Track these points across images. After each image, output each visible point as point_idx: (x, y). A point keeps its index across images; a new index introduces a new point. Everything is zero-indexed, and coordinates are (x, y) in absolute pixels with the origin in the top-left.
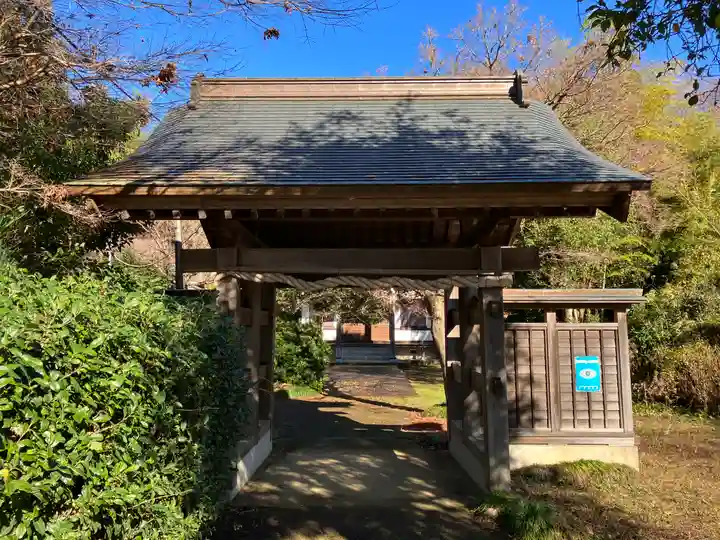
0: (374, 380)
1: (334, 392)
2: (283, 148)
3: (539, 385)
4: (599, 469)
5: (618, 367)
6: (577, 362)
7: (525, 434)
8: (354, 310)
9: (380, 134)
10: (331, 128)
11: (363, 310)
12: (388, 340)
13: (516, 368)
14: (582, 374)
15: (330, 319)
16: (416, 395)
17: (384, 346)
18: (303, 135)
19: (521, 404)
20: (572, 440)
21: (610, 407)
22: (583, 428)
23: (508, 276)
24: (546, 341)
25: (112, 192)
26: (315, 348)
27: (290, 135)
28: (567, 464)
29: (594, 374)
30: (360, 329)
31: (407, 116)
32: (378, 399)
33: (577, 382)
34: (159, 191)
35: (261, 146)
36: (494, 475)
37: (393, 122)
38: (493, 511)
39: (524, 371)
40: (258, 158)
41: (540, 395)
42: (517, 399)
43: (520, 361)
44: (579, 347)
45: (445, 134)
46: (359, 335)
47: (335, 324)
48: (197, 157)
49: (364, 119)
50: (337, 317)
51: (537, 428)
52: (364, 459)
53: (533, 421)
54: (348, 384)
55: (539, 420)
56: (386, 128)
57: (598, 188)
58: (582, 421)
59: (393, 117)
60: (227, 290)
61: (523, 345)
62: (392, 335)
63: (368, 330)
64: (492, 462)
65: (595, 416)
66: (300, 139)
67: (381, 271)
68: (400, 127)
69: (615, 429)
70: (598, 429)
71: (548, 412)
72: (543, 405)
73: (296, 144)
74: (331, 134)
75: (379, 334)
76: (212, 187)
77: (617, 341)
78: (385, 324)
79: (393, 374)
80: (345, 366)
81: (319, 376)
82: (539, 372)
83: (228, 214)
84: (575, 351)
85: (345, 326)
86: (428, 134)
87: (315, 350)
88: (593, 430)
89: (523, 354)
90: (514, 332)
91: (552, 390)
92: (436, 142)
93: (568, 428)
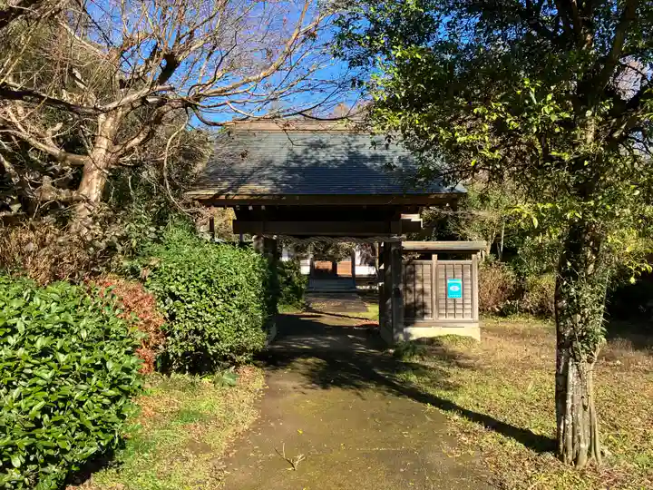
0: (339, 303)
1: (309, 309)
2: (287, 168)
3: (427, 294)
4: (455, 339)
5: (472, 284)
6: (448, 282)
7: (418, 321)
8: (323, 252)
9: (339, 158)
10: (312, 153)
11: (330, 252)
12: (350, 274)
13: (414, 285)
14: (451, 288)
15: (306, 258)
16: (367, 311)
17: (347, 278)
18: (296, 158)
19: (417, 305)
20: (444, 325)
21: (466, 307)
22: (452, 318)
23: (404, 236)
24: (431, 270)
25: (208, 197)
26: (296, 278)
27: (290, 158)
28: (440, 337)
29: (457, 289)
30: (328, 265)
31: (354, 144)
32: (340, 313)
33: (449, 293)
34: (231, 197)
35: (275, 167)
36: (395, 337)
37: (346, 149)
38: (392, 351)
39: (419, 286)
40: (274, 176)
41: (427, 300)
42: (415, 303)
43: (417, 281)
44: (450, 274)
45: (375, 158)
46: (327, 269)
47: (308, 262)
48: (243, 175)
49: (330, 146)
50: (311, 256)
51: (425, 318)
52: (330, 338)
53: (424, 314)
54: (318, 305)
55: (426, 314)
56: (342, 153)
57: (441, 196)
58: (450, 314)
59: (346, 145)
60: (258, 244)
61: (419, 273)
62: (353, 271)
63: (335, 267)
64: (395, 330)
65: (458, 312)
66: (294, 162)
67: (340, 234)
68: (350, 153)
69: (468, 318)
70: (459, 318)
71: (432, 309)
72: (429, 305)
73: (293, 165)
74: (312, 158)
75: (343, 269)
76: (256, 195)
77: (471, 270)
78: (348, 261)
79: (354, 298)
80: (317, 294)
81: (299, 297)
82: (427, 288)
83: (263, 207)
84: (448, 276)
85: (316, 263)
86: (365, 159)
87: (296, 280)
88: (456, 319)
89: (418, 277)
90: (414, 265)
91: (434, 297)
92: (369, 164)
93: (443, 318)
